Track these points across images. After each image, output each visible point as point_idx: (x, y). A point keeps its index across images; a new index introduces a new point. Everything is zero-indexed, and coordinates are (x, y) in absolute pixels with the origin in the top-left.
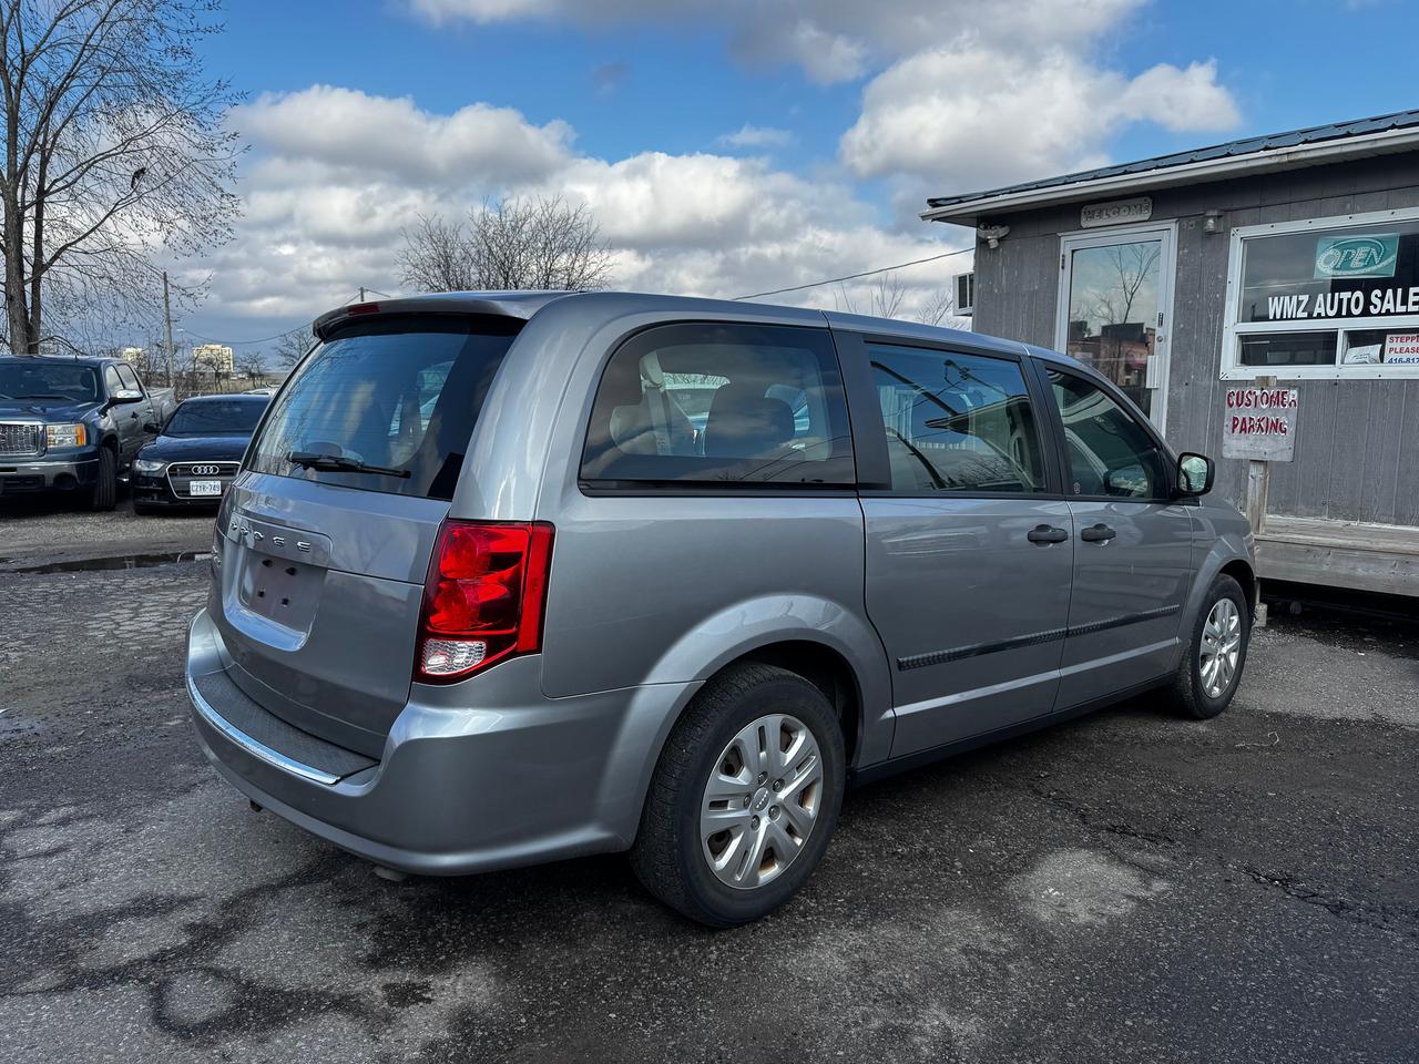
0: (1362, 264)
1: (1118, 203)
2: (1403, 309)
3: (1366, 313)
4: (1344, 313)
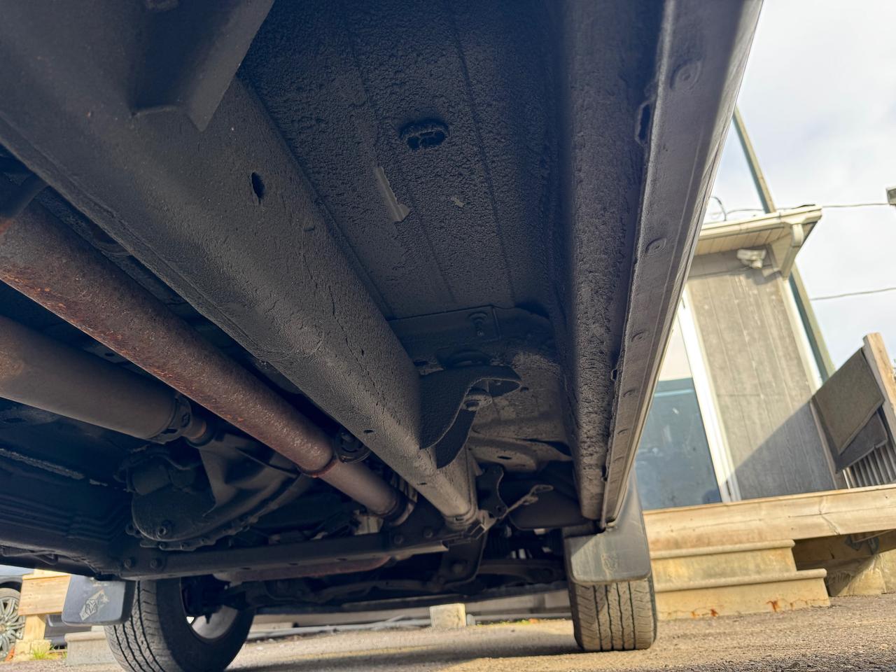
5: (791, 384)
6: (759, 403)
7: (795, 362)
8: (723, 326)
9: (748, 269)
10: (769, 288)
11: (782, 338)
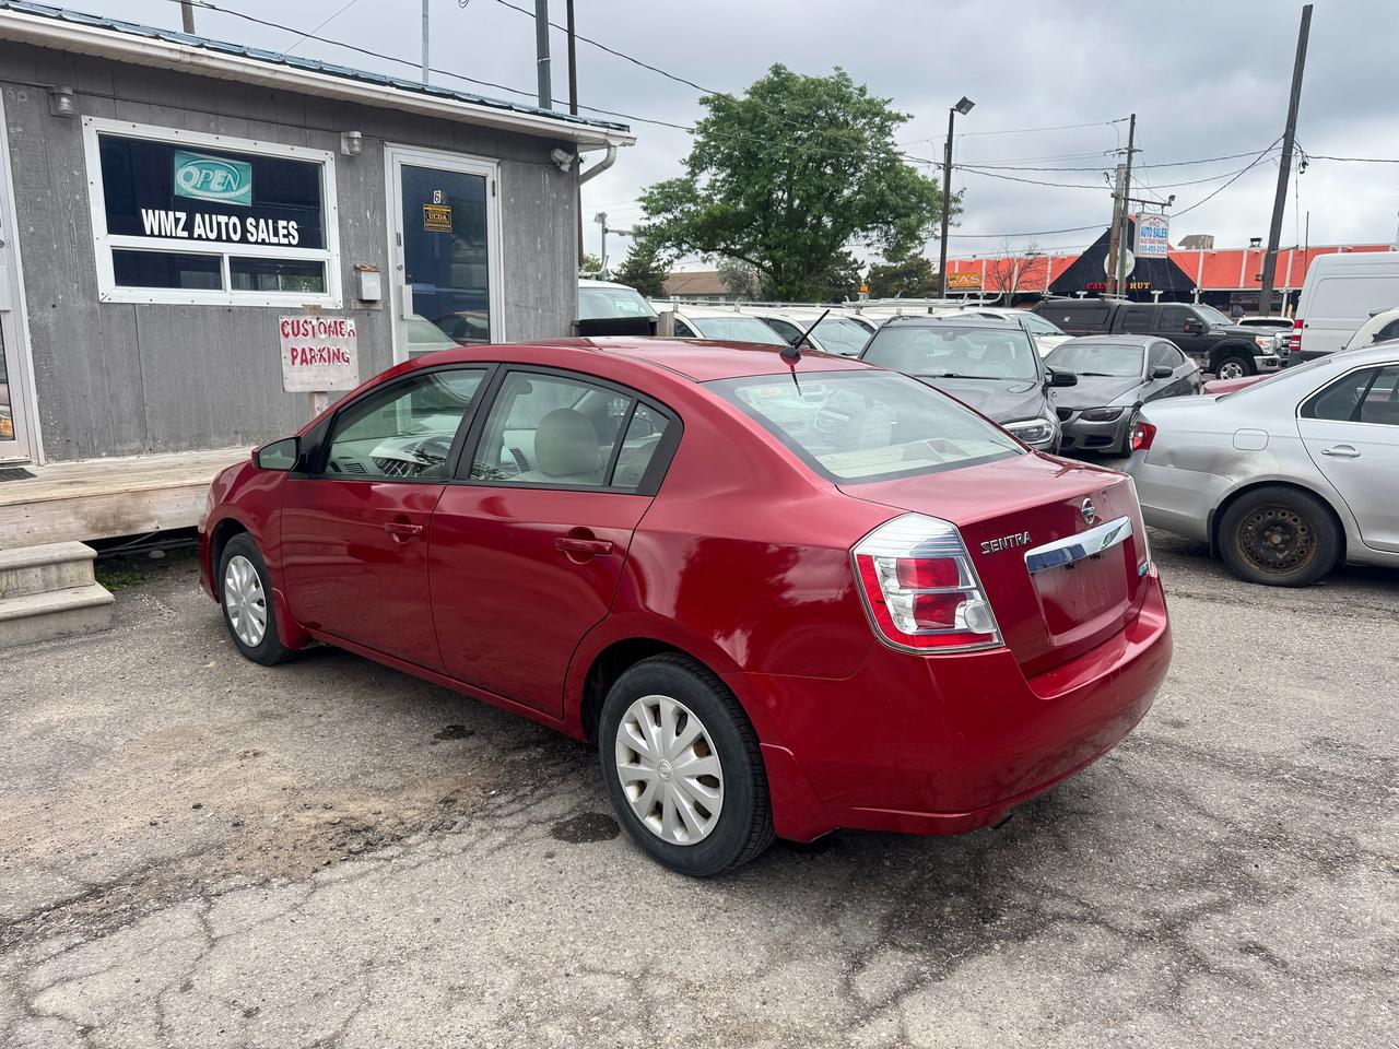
0: (221, 188)
2: (274, 240)
3: (244, 240)
4: (224, 237)
5: (562, 303)
8: (522, 227)
9: (558, 167)
10: (565, 195)
11: (565, 253)
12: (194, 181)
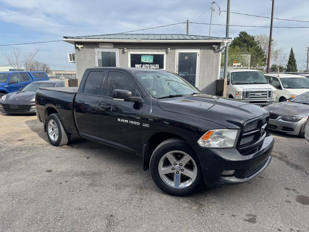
0: (148, 60)
1: (107, 44)
3: (150, 68)
4: (147, 68)
5: (214, 76)
6: (207, 80)
7: (216, 72)
8: (205, 61)
9: (214, 49)
10: (217, 54)
11: (215, 66)
12: (144, 60)
